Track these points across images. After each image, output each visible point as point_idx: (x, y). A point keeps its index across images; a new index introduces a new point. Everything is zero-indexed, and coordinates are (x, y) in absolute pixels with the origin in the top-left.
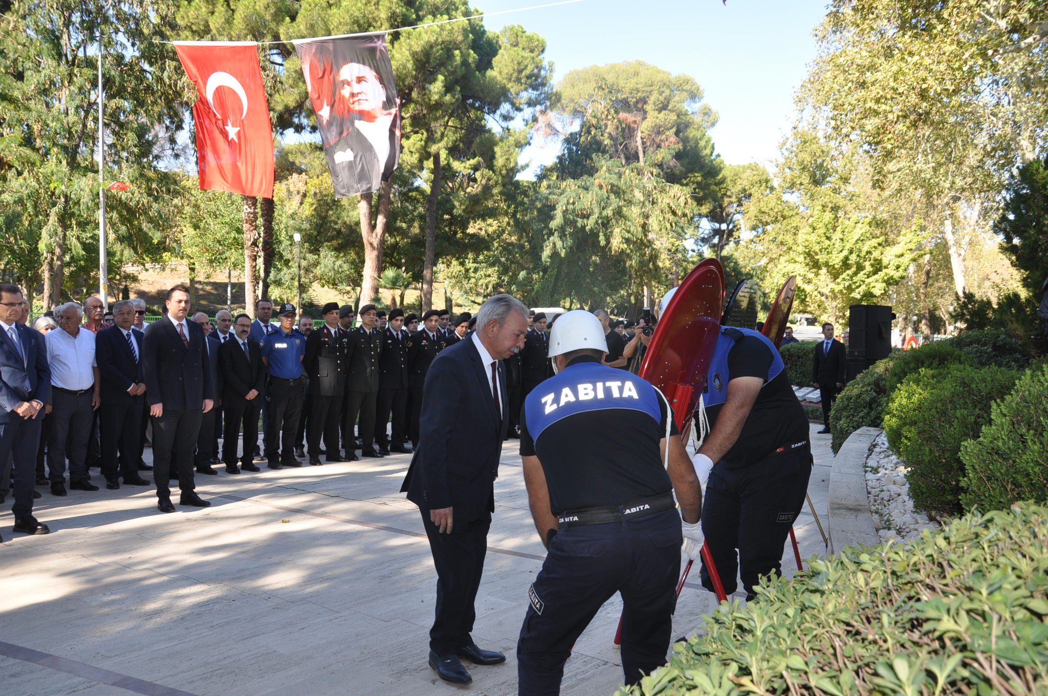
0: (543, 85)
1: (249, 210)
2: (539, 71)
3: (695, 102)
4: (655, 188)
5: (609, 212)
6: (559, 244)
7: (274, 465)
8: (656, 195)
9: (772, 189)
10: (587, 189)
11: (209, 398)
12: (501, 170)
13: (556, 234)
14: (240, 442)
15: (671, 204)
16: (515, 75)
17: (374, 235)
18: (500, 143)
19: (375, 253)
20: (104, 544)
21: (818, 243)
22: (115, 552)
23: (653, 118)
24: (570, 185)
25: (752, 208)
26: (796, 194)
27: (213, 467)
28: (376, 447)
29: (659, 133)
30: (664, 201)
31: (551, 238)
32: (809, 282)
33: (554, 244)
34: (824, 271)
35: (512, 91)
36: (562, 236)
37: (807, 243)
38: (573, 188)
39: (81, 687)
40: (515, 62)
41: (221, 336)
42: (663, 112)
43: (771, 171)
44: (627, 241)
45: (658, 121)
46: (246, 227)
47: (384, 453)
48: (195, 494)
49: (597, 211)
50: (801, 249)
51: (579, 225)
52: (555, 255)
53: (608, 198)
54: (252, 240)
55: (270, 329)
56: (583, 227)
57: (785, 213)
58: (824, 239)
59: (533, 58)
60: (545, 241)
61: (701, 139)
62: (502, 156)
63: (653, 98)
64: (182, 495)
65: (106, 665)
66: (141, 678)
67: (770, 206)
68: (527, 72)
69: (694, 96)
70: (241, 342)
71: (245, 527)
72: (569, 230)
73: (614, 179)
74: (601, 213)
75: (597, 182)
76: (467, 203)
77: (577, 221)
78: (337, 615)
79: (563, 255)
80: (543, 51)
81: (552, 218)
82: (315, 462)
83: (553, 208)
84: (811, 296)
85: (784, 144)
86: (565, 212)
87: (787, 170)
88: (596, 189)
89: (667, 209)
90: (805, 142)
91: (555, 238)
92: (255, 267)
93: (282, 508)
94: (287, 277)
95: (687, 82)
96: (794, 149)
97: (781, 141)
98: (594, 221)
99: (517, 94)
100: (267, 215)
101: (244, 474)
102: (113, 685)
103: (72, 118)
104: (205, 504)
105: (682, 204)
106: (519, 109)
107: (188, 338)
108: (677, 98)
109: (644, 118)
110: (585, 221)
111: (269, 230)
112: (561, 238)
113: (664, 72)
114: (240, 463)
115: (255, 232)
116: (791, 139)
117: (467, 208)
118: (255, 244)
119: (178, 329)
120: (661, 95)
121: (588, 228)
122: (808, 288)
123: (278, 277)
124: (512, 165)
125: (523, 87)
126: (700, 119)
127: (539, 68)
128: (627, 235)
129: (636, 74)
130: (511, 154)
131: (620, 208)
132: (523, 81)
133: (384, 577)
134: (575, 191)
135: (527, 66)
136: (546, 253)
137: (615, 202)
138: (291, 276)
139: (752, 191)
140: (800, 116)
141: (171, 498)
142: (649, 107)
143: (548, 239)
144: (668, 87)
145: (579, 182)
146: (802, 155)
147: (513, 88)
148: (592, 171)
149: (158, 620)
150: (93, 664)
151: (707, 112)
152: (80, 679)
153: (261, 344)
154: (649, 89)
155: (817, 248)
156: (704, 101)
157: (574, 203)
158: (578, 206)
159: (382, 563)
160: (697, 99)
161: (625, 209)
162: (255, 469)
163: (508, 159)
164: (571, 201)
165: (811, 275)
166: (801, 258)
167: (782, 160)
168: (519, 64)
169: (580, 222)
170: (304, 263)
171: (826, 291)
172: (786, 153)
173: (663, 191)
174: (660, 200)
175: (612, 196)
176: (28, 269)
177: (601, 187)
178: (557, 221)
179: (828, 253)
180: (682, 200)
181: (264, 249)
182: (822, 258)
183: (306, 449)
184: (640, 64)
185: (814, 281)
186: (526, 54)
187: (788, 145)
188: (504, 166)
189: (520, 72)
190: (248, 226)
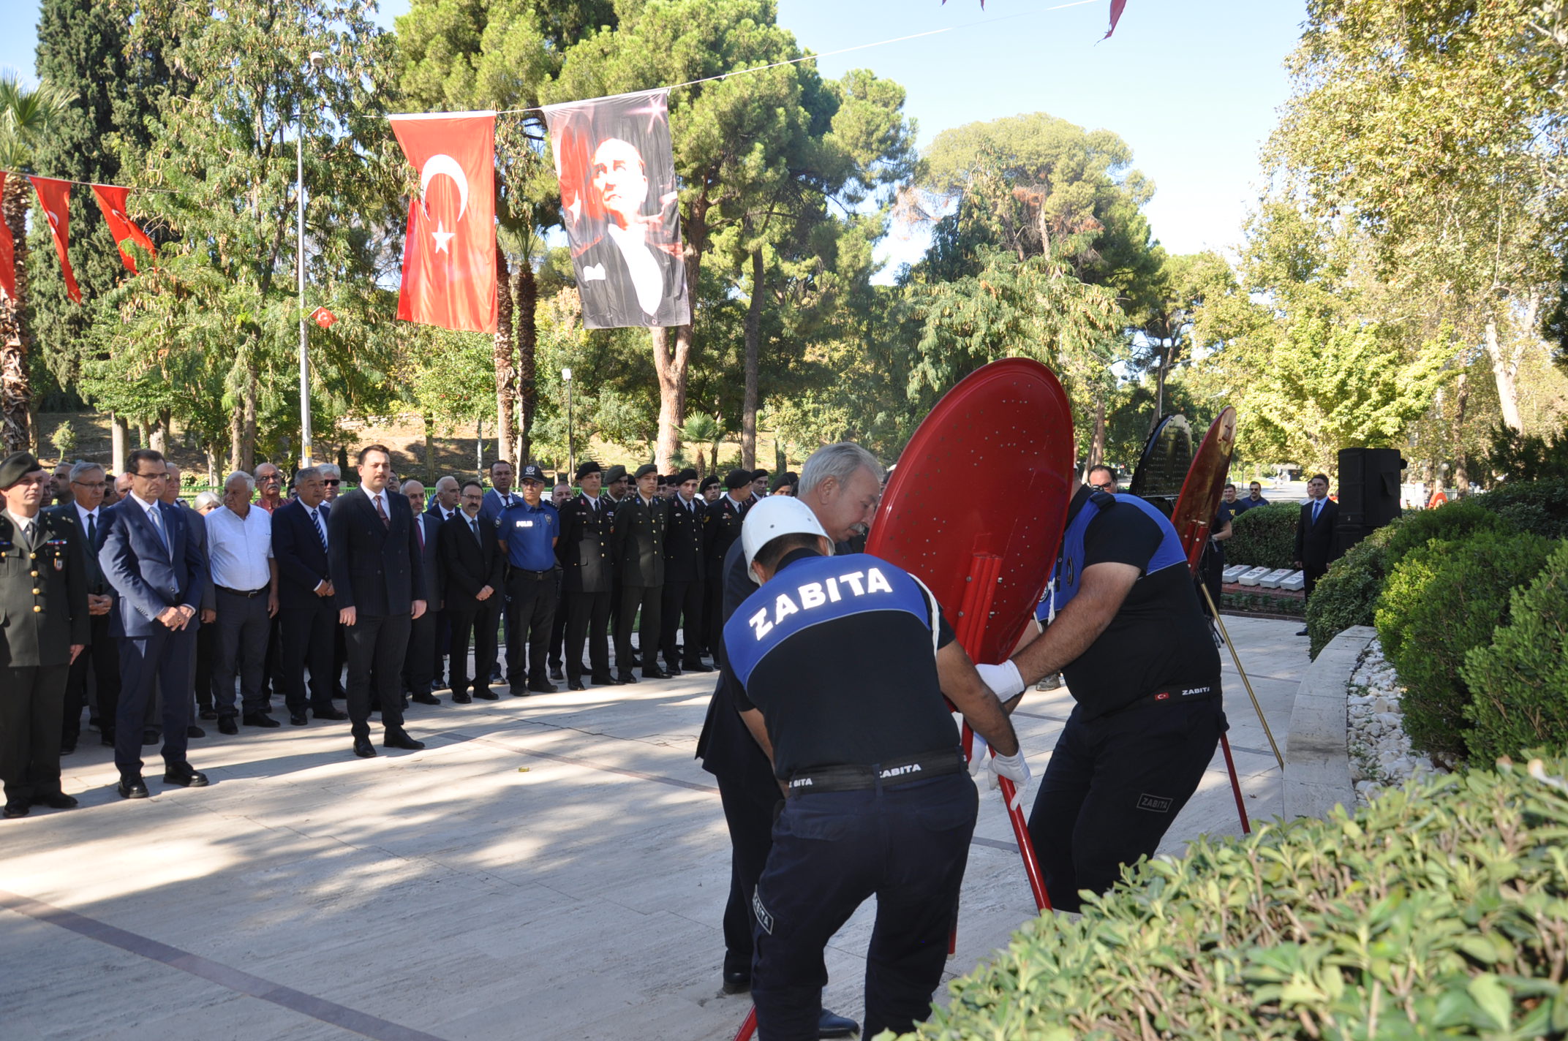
0: (903, 151)
1: (502, 338)
2: (897, 132)
3: (1120, 168)
4: (1066, 290)
5: (1000, 326)
6: (931, 373)
7: (518, 690)
8: (1067, 301)
9: (1234, 287)
10: (968, 295)
11: (420, 598)
12: (846, 272)
13: (926, 359)
14: (471, 659)
15: (1089, 313)
16: (863, 138)
17: (672, 368)
18: (845, 235)
19: (675, 393)
20: (276, 800)
21: (1302, 362)
22: (290, 812)
23: (1062, 192)
24: (945, 291)
25: (1206, 316)
26: (1269, 293)
27: (435, 693)
28: (662, 664)
29: (1070, 213)
30: (1078, 308)
31: (920, 366)
32: (1291, 418)
33: (924, 373)
34: (1311, 402)
35: (860, 161)
36: (936, 363)
37: (1286, 363)
38: (949, 293)
39: (220, 1000)
40: (863, 121)
41: (445, 512)
42: (1076, 183)
43: (1233, 261)
45: (1068, 196)
46: (498, 362)
47: (673, 671)
48: (404, 732)
49: (983, 325)
50: (1277, 371)
51: (959, 346)
52: (925, 389)
53: (998, 307)
54: (507, 379)
55: (511, 501)
56: (965, 349)
57: (1254, 321)
58: (1310, 356)
59: (888, 115)
60: (910, 369)
61: (1130, 220)
62: (847, 252)
63: (1060, 165)
64: (387, 733)
65: (257, 970)
66: (300, 989)
67: (1232, 311)
68: (879, 134)
69: (1119, 159)
70: (469, 520)
71: (468, 778)
72: (946, 353)
73: (1006, 280)
74: (989, 328)
75: (982, 284)
76: (801, 319)
77: (955, 341)
78: (577, 904)
79: (936, 388)
80: (901, 104)
81: (920, 337)
82: (575, 685)
83: (922, 323)
84: (1293, 438)
85: (1250, 223)
86: (939, 327)
87: (1255, 260)
88: (982, 294)
89: (1083, 320)
90: (1280, 219)
91: (926, 365)
92: (511, 416)
93: (521, 751)
94: (555, 429)
95: (1108, 139)
96: (1265, 229)
97: (1246, 218)
98: (980, 339)
99: (867, 165)
100: (526, 344)
101: (476, 703)
102: (262, 997)
104: (417, 746)
105: (1105, 313)
106: (870, 187)
107: (389, 515)
108: (1094, 163)
109: (1049, 193)
110: (968, 340)
111: (530, 366)
112: (933, 364)
113: (1075, 128)
114: (471, 689)
115: (511, 368)
116: (1259, 216)
117: (800, 326)
118: (510, 385)
119: (375, 504)
120: (1072, 159)
121: (971, 350)
122: (1289, 427)
123: (543, 430)
124: (862, 264)
125: (874, 155)
126: (1129, 192)
127: (897, 128)
129: (1036, 131)
130: (860, 249)
131: (1016, 320)
132: (874, 147)
133: (651, 849)
134: (951, 298)
135: (879, 126)
136: (913, 387)
137: (1008, 312)
138: (559, 428)
139: (1206, 291)
140: (1269, 182)
141: (371, 737)
142: (1054, 178)
143: (915, 367)
144: (1082, 148)
145: (957, 286)
146: (1276, 238)
147: (861, 157)
148: (975, 270)
149: (332, 908)
150: (239, 968)
151: (1138, 182)
152: (222, 988)
153: (498, 522)
154: (1054, 152)
155: (1300, 370)
156: (1133, 167)
157: (950, 316)
158: (956, 320)
159: (649, 831)
160: (1123, 164)
161: (1022, 322)
162: (492, 696)
163: (855, 257)
164: (947, 312)
165: (1292, 409)
166: (1278, 385)
167: (1247, 246)
168: (868, 123)
169: (960, 343)
170: (577, 410)
171: (1315, 431)
172: (1254, 236)
173: (1076, 294)
174: (1072, 308)
175: (1005, 304)
176: (216, 429)
177: (988, 291)
178: (929, 340)
179: (1317, 376)
180: (1104, 306)
181: (523, 392)
182: (1307, 383)
183: (563, 668)
184: (1042, 117)
185: (1297, 417)
186: (879, 109)
187: (1256, 224)
188: (851, 266)
189: (870, 134)
190: (501, 360)
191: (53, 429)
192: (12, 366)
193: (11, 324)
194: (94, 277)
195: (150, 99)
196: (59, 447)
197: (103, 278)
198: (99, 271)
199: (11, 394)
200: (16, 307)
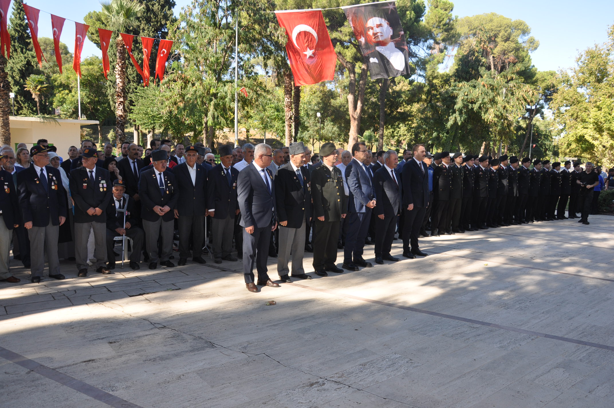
0: (452, 29)
1: (288, 100)
2: (450, 21)
3: (525, 36)
4: (514, 86)
5: (487, 100)
6: (458, 119)
8: (515, 90)
9: (571, 85)
10: (475, 87)
12: (429, 77)
13: (457, 113)
15: (524, 95)
16: (437, 24)
17: (356, 113)
18: (429, 63)
19: (356, 122)
21: (605, 117)
23: (501, 46)
24: (465, 86)
25: (559, 97)
26: (584, 88)
29: (504, 54)
30: (519, 94)
31: (454, 115)
32: (597, 139)
33: (455, 118)
34: (605, 133)
35: (435, 33)
36: (461, 114)
37: (596, 117)
38: (466, 86)
40: (437, 17)
42: (507, 42)
43: (571, 74)
44: (496, 116)
45: (504, 47)
46: (286, 109)
49: (480, 99)
50: (592, 120)
51: (470, 107)
52: (455, 123)
53: (487, 92)
54: (289, 116)
56: (472, 109)
57: (579, 99)
58: (607, 115)
59: (447, 14)
60: (450, 116)
61: (526, 57)
63: (501, 34)
67: (571, 95)
68: (443, 22)
69: (525, 32)
72: (464, 110)
73: (491, 81)
74: (483, 100)
75: (482, 83)
77: (468, 105)
79: (459, 124)
80: (452, 10)
81: (455, 103)
83: (456, 98)
84: (597, 148)
85: (580, 59)
86: (463, 100)
87: (581, 74)
88: (482, 87)
89: (522, 98)
90: (593, 57)
91: (457, 115)
92: (291, 130)
94: (307, 136)
95: (521, 24)
96: (586, 61)
97: (578, 57)
98: (479, 105)
99: (437, 35)
100: (296, 103)
103: (219, 55)
105: (531, 95)
106: (438, 43)
108: (514, 34)
109: (496, 46)
110: (473, 105)
111: (297, 111)
113: (508, 19)
115: (291, 112)
116: (584, 56)
118: (290, 118)
120: (506, 32)
121: (475, 109)
122: (596, 143)
123: (302, 136)
124: (436, 75)
125: (441, 31)
126: (528, 46)
127: (450, 20)
128: (498, 113)
129: (491, 21)
130: (435, 68)
131: (494, 97)
132: (441, 27)
134: (467, 88)
135: (443, 19)
136: (451, 122)
137: (492, 94)
138: (309, 135)
139: (559, 87)
142: (498, 40)
143: (452, 115)
144: (510, 28)
145: (470, 83)
146: (591, 65)
147: (435, 31)
148: (477, 75)
151: (532, 42)
154: (499, 29)
155: (602, 120)
156: (530, 35)
157: (467, 95)
158: (469, 97)
160: (526, 34)
161: (496, 98)
163: (433, 72)
164: (466, 94)
165: (598, 136)
166: (591, 126)
167: (578, 68)
168: (439, 18)
170: (316, 128)
171: (608, 145)
172: (581, 64)
173: (519, 88)
174: (517, 93)
175: (490, 91)
176: (178, 133)
177: (484, 86)
178: (459, 105)
179: (610, 123)
180: (531, 93)
181: (295, 121)
182: (606, 126)
184: (494, 15)
185: (600, 139)
186: (442, 12)
187: (582, 59)
188: (431, 75)
189: (440, 22)
190: (287, 108)
191: (109, 132)
192: (120, 109)
193: (120, 93)
194: (130, 75)
195: (151, 7)
196: (110, 139)
197: (133, 75)
198: (132, 72)
199: (120, 119)
200: (122, 86)
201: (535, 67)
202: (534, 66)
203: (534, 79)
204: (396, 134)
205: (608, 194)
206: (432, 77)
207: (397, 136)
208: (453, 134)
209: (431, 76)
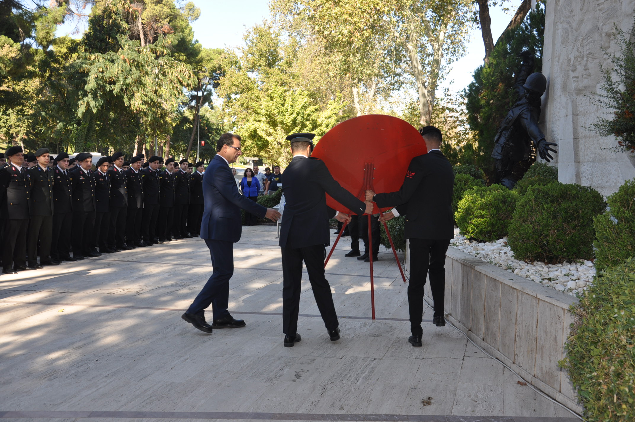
3: (183, 1)
4: (166, 64)
5: (130, 80)
6: (93, 103)
8: (167, 69)
9: (240, 68)
10: (113, 61)
13: (89, 95)
15: (179, 76)
18: (40, 19)
21: (277, 108)
23: (151, 9)
24: (98, 59)
25: (227, 82)
29: (156, 21)
30: (173, 74)
31: (86, 99)
32: (270, 135)
33: (88, 103)
34: (279, 128)
36: (95, 97)
37: (268, 108)
38: (101, 60)
42: (159, 5)
43: (239, 55)
44: (145, 102)
45: (155, 12)
49: (121, 79)
50: (263, 112)
51: (108, 90)
52: (89, 110)
53: (131, 70)
56: (111, 91)
57: (249, 85)
58: (280, 105)
60: (79, 100)
61: (186, 28)
62: (42, 30)
67: (240, 80)
72: (100, 93)
73: (134, 56)
74: (125, 81)
75: (122, 57)
76: (12, 66)
77: (105, 86)
81: (85, 83)
83: (87, 75)
84: (272, 145)
85: (248, 36)
86: (96, 78)
87: (250, 55)
88: (122, 62)
89: (176, 81)
90: (262, 36)
91: (89, 98)
96: (255, 41)
97: (246, 34)
98: (120, 87)
105: (187, 77)
109: (144, 9)
110: (113, 86)
112: (93, 98)
116: (252, 33)
117: (11, 70)
121: (115, 92)
122: (270, 139)
124: (52, 38)
126: (187, 13)
128: (146, 99)
130: (50, 29)
131: (140, 77)
134: (103, 62)
136: (81, 110)
137: (136, 73)
139: (227, 69)
143: (83, 99)
145: (106, 56)
146: (260, 45)
148: (116, 47)
151: (191, 8)
155: (275, 112)
157: (103, 72)
158: (106, 75)
161: (143, 79)
163: (47, 33)
164: (101, 70)
165: (271, 131)
166: (263, 119)
167: (246, 48)
169: (108, 87)
172: (249, 43)
173: (172, 66)
174: (170, 74)
175: (134, 69)
177: (125, 61)
178: (91, 85)
179: (284, 115)
180: (187, 73)
182: (279, 118)
185: (274, 135)
187: (250, 38)
201: (200, 42)
202: (197, 41)
203: (198, 58)
204: (3, 125)
205: (267, 200)
206: (47, 41)
207: (5, 127)
208: (87, 124)
209: (45, 40)
